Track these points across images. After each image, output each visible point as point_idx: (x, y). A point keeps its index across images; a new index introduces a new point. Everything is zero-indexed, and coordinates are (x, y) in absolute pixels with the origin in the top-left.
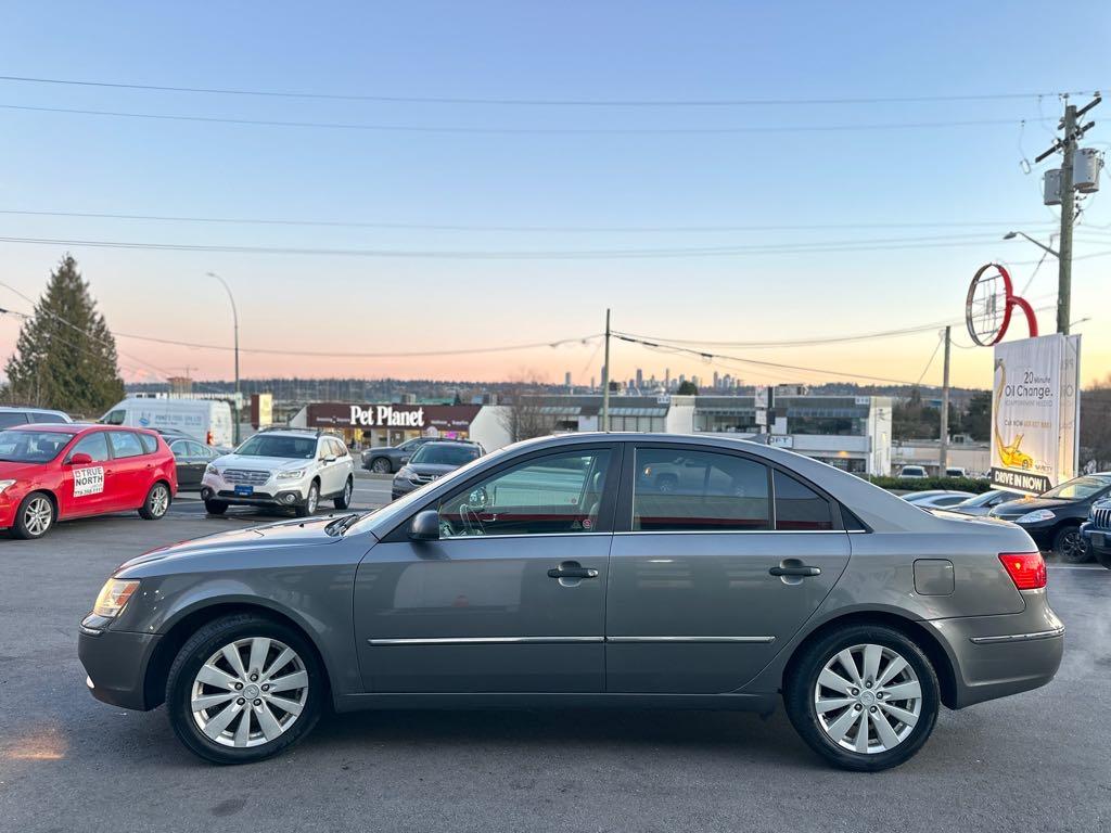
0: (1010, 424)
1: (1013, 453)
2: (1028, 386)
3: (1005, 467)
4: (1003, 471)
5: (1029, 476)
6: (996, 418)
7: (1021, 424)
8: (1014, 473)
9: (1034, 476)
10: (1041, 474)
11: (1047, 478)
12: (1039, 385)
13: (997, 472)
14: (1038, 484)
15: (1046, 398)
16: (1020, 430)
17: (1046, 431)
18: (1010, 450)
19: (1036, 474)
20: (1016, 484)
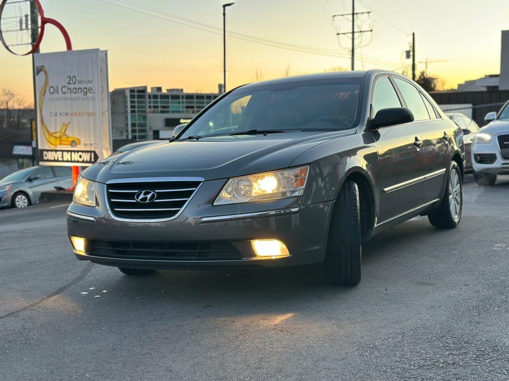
0: (56, 115)
1: (60, 137)
2: (72, 86)
3: (53, 147)
4: (51, 151)
5: (78, 152)
6: (41, 112)
7: (67, 114)
8: (63, 151)
9: (82, 152)
10: (88, 149)
11: (94, 152)
12: (82, 86)
13: (45, 153)
14: (86, 157)
15: (89, 95)
16: (67, 119)
17: (91, 118)
18: (58, 135)
19: (84, 149)
20: (65, 159)
